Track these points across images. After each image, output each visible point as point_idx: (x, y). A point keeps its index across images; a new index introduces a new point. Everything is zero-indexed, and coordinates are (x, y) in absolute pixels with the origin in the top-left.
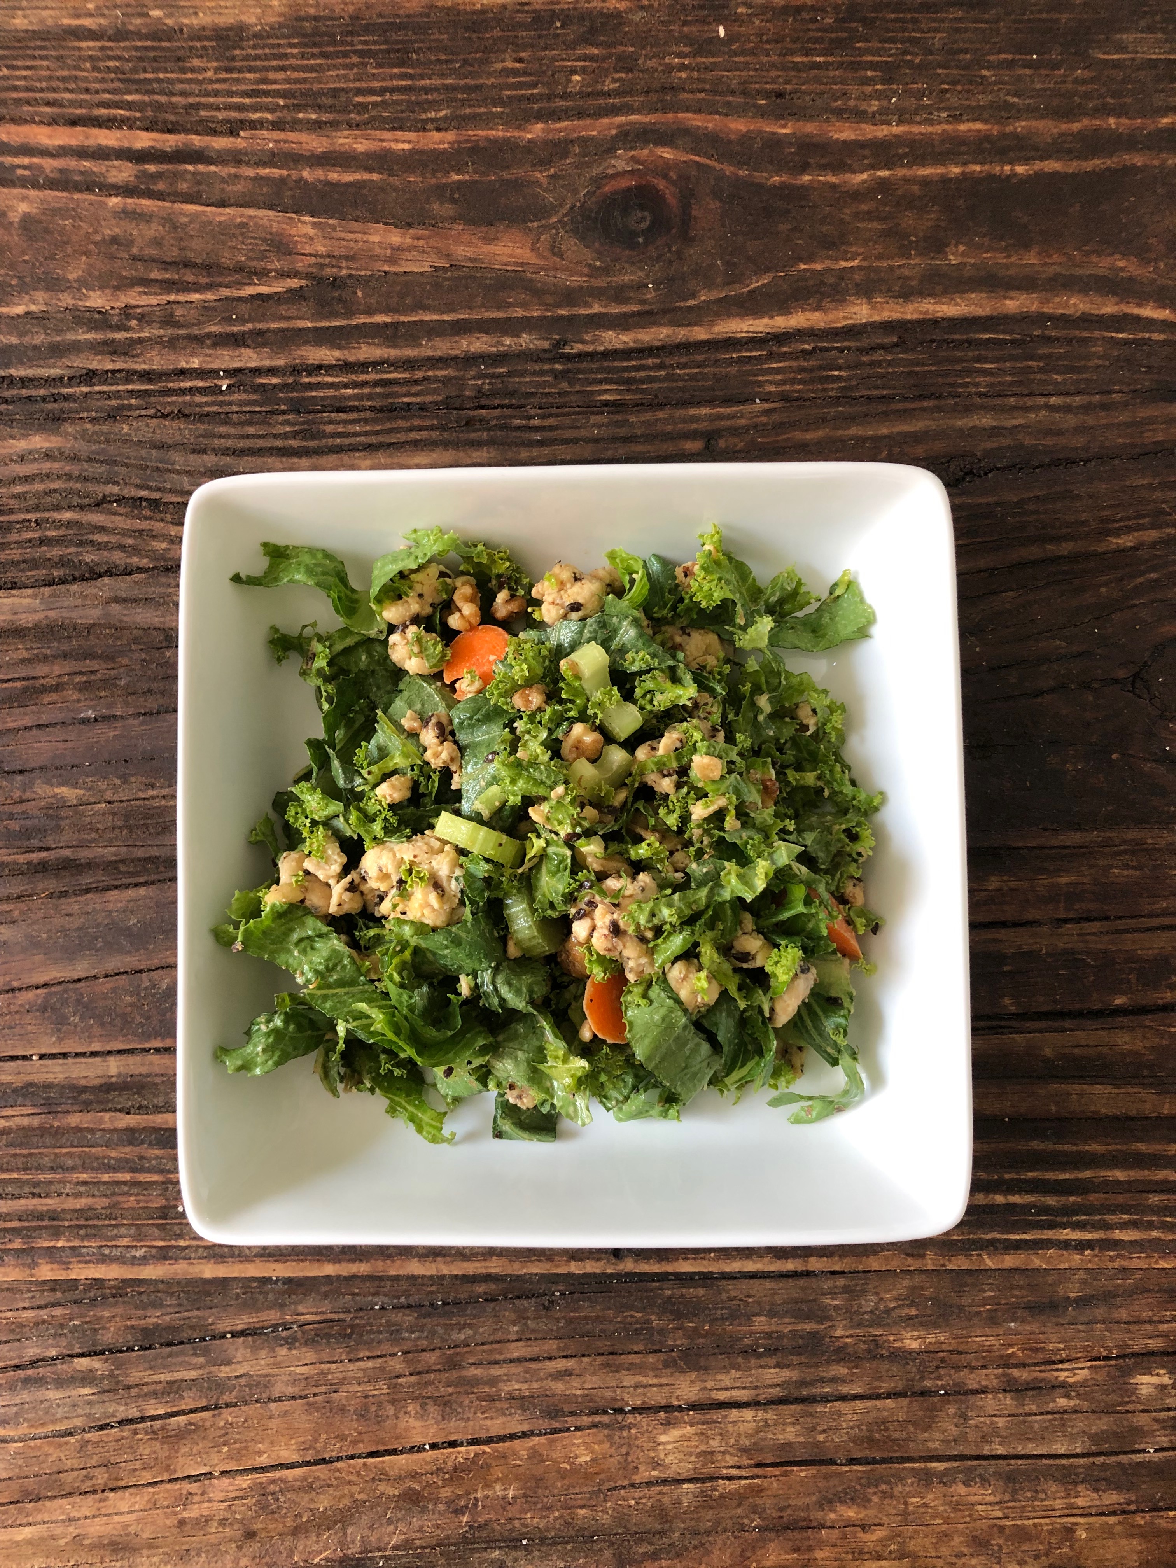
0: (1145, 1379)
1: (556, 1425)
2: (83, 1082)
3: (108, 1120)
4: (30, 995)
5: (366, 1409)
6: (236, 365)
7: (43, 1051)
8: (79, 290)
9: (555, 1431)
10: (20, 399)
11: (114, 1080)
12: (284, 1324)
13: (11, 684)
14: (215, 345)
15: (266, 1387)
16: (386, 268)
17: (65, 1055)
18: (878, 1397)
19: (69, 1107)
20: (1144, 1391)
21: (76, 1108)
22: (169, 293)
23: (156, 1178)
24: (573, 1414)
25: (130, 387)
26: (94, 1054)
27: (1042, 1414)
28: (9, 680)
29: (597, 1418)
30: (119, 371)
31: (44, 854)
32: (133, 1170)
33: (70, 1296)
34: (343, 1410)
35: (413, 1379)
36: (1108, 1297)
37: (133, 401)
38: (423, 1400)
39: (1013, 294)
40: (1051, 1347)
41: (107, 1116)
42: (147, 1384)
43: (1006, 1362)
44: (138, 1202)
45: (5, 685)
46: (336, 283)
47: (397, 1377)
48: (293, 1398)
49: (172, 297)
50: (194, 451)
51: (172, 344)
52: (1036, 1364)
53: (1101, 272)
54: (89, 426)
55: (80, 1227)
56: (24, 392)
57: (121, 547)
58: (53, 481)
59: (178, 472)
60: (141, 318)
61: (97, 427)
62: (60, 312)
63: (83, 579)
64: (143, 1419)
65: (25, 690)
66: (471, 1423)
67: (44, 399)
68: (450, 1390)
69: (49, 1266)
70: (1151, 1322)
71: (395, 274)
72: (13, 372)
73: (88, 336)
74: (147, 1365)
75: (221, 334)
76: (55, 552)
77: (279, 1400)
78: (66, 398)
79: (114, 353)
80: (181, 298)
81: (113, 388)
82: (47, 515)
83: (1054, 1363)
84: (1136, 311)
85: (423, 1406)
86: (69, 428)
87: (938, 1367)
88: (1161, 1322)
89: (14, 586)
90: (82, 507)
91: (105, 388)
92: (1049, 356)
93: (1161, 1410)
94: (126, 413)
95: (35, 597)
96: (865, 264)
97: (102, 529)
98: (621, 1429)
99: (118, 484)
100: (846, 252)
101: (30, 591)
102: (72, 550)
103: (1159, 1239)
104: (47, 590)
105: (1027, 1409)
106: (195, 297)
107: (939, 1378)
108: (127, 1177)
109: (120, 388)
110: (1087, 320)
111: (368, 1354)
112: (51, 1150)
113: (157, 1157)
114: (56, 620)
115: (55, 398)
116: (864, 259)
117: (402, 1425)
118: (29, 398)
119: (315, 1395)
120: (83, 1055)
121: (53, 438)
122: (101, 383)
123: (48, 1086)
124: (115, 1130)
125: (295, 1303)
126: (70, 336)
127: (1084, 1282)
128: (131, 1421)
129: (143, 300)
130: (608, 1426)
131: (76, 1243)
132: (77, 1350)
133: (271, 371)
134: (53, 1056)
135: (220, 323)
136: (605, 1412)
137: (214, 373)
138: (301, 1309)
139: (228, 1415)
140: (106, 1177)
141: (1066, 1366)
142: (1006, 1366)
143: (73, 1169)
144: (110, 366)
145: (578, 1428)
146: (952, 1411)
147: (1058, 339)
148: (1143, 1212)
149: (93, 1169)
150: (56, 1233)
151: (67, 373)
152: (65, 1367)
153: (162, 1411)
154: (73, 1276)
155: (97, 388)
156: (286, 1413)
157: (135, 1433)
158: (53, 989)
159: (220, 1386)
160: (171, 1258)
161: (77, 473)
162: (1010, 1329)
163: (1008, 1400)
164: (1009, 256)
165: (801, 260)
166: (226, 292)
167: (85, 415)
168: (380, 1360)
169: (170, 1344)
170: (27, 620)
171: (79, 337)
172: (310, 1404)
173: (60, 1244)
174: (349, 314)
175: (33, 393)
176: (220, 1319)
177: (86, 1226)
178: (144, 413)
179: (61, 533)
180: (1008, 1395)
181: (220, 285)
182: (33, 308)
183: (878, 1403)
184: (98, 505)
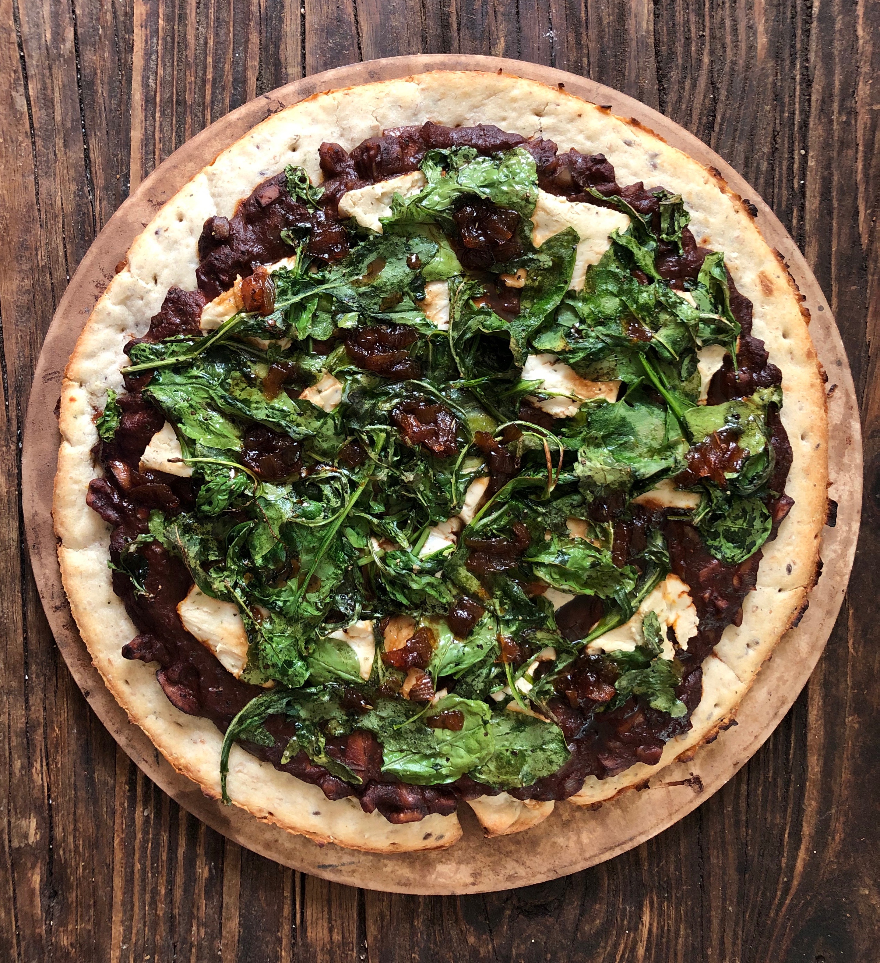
0: (33, 824)
1: (10, 392)
2: (282, 46)
3: (254, 63)
4: (350, 10)
5: (27, 249)
6: (808, 193)
7: (307, 17)
8: (871, 78)
9: (6, 390)
10: (794, 28)
11: (284, 70)
12: (93, 189)
13: (583, 9)
14: (823, 178)
15: (47, 173)
16: (870, 309)
17: (303, 33)
18: (25, 631)
19: (264, 34)
20: (24, 823)
21: (263, 40)
22: (865, 146)
23: (208, 98)
24: (18, 404)
25: (797, 112)
26: (304, 56)
27: (10, 749)
28: (586, 8)
29: (14, 422)
30: (810, 105)
31: (455, 27)
32: (214, 80)
33: (121, 26)
34: (27, 230)
35: (49, 285)
36: (94, 800)
37: (787, 114)
38: (32, 291)
39: (821, 762)
40: (59, 758)
41: (256, 63)
42: (52, 82)
43: (48, 725)
44: (190, 83)
45: (583, 4)
46: (863, 270)
47: (50, 273)
48: (37, 194)
49: (861, 148)
50: (747, 158)
51: (826, 145)
52: (46, 746)
53: (833, 824)
54: (771, 79)
55: (173, 39)
56: (799, 32)
57: (680, 98)
58: (732, 50)
59: (732, 146)
60: (847, 123)
61: (769, 86)
62: (857, 62)
63: (659, 69)
64: (26, 78)
65: (579, 20)
66: (14, 327)
67: (793, 46)
68: (40, 313)
69: (144, 12)
70: (75, 830)
71: (866, 316)
72: (815, 24)
73: (837, 83)
74: (66, 83)
75: (831, 183)
76: (679, 50)
77: (37, 183)
78: (793, 63)
79: (823, 101)
80: (860, 155)
81: (797, 100)
82: (707, 44)
83: (47, 759)
84: (803, 847)
85: (28, 292)
86: (771, 64)
87: (45, 675)
88: (75, 837)
89: (657, 16)
90: (711, 71)
91: (798, 93)
92: (775, 785)
93: (9, 835)
94: (778, 108)
95: (648, 32)
96: (850, 657)
97: (694, 86)
98: (6, 440)
99: (727, 99)
100: (859, 643)
101: (652, 28)
102: (680, 61)
103: (135, 839)
104: (651, 41)
105: (14, 738)
106: (860, 166)
107: (38, 676)
108: (209, 76)
109: (797, 106)
110: (799, 812)
111: (69, 251)
112: (232, 18)
113: (223, 99)
114: (629, 47)
115: (793, 56)
116: (853, 656)
117: (15, 275)
118: (794, 35)
119: (39, 210)
120: (303, 48)
121: (764, 51)
122: (801, 90)
123: (281, 20)
124: (245, 69)
125: (108, 199)
126: (838, 69)
127: (106, 784)
128: (24, 69)
129: (860, 125)
130: (9, 430)
131: (161, 34)
132: (79, 30)
133: (802, 218)
134: (303, 25)
135: (839, 182)
136: (18, 428)
137: (803, 176)
138: (105, 202)
139: (26, 143)
140: (210, 60)
141: (45, 768)
142: (45, 725)
143: (217, 34)
144: (814, 98)
145: (7, 407)
146: (14, 684)
147: (787, 791)
148: (155, 828)
149: (216, 50)
150: (169, 19)
151: (811, 65)
152: (67, 20)
153: (31, 93)
154: (135, 31)
155: (798, 88)
156: (26, 187)
157: (15, 72)
158: (354, 28)
159: (48, 139)
160: (147, 106)
161: (737, 68)
162: (72, 729)
163: (20, 725)
164: (848, 760)
165: (856, 610)
166: (862, 188)
167: (779, 77)
168: (64, 261)
169: (81, 102)
170: (631, 25)
171: (836, 76)
172: (32, 207)
173: (161, 21)
174: (839, 280)
175: (798, 39)
176: (100, 141)
177: (173, 42)
178: (778, 122)
179: (693, 54)
180: (23, 726)
181: (867, 183)
182: (861, 42)
183: (20, 631)
184: (712, 83)
